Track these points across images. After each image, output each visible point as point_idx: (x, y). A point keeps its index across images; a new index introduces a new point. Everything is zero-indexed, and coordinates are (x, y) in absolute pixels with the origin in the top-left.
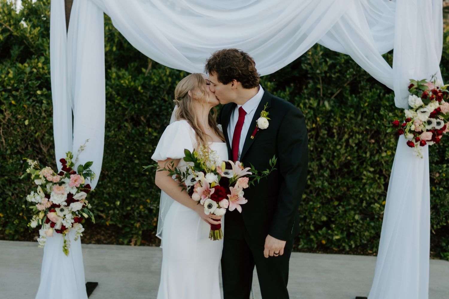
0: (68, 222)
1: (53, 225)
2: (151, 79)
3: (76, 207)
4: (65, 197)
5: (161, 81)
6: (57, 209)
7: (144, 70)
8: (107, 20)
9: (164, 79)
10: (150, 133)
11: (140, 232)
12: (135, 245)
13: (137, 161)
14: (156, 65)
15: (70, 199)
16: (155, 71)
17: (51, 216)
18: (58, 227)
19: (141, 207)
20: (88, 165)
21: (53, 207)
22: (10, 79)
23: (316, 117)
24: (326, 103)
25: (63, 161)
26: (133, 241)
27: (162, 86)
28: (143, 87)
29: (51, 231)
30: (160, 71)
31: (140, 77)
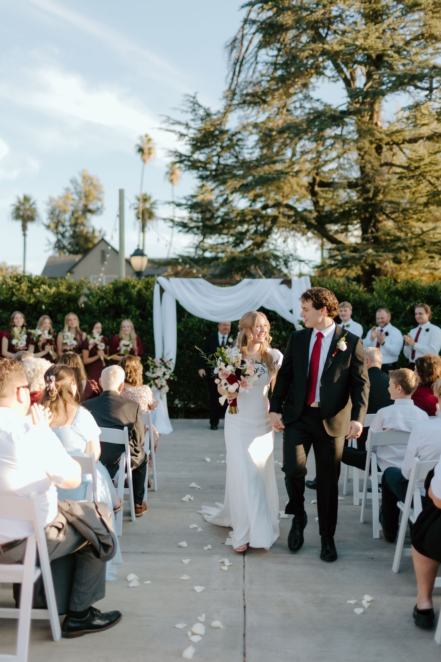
0: (164, 383)
1: (157, 386)
2: (188, 324)
3: (167, 377)
4: (162, 373)
5: (194, 325)
6: (159, 379)
7: (182, 319)
8: (177, 302)
9: (195, 323)
10: (189, 353)
11: (184, 411)
12: (181, 418)
13: (182, 369)
14: (190, 315)
15: (164, 374)
16: (188, 319)
17: (157, 381)
18: (159, 386)
19: (184, 395)
20: (171, 360)
21: (158, 377)
22: (114, 328)
23: (279, 340)
24: (284, 333)
25: (161, 359)
26: (180, 416)
27: (194, 327)
28: (184, 328)
29: (156, 389)
30: (193, 319)
31: (181, 323)
